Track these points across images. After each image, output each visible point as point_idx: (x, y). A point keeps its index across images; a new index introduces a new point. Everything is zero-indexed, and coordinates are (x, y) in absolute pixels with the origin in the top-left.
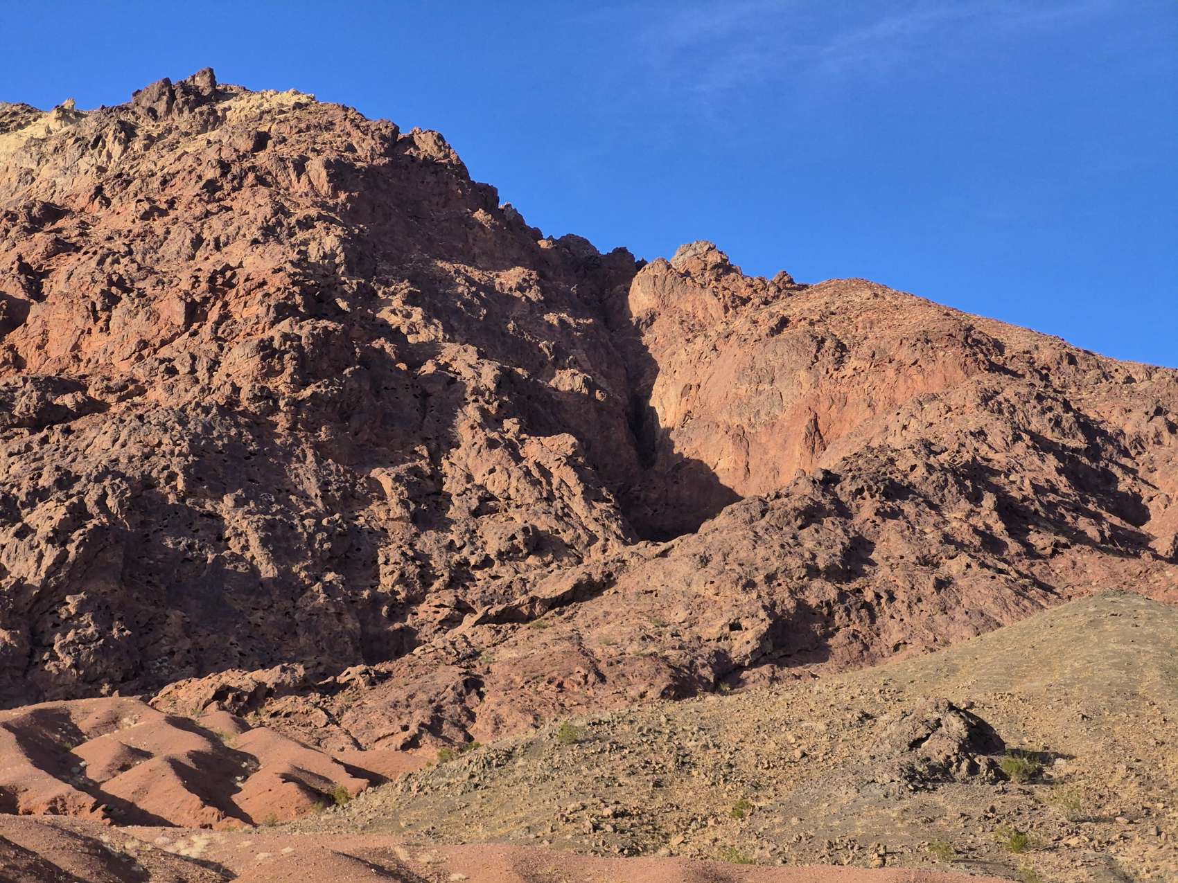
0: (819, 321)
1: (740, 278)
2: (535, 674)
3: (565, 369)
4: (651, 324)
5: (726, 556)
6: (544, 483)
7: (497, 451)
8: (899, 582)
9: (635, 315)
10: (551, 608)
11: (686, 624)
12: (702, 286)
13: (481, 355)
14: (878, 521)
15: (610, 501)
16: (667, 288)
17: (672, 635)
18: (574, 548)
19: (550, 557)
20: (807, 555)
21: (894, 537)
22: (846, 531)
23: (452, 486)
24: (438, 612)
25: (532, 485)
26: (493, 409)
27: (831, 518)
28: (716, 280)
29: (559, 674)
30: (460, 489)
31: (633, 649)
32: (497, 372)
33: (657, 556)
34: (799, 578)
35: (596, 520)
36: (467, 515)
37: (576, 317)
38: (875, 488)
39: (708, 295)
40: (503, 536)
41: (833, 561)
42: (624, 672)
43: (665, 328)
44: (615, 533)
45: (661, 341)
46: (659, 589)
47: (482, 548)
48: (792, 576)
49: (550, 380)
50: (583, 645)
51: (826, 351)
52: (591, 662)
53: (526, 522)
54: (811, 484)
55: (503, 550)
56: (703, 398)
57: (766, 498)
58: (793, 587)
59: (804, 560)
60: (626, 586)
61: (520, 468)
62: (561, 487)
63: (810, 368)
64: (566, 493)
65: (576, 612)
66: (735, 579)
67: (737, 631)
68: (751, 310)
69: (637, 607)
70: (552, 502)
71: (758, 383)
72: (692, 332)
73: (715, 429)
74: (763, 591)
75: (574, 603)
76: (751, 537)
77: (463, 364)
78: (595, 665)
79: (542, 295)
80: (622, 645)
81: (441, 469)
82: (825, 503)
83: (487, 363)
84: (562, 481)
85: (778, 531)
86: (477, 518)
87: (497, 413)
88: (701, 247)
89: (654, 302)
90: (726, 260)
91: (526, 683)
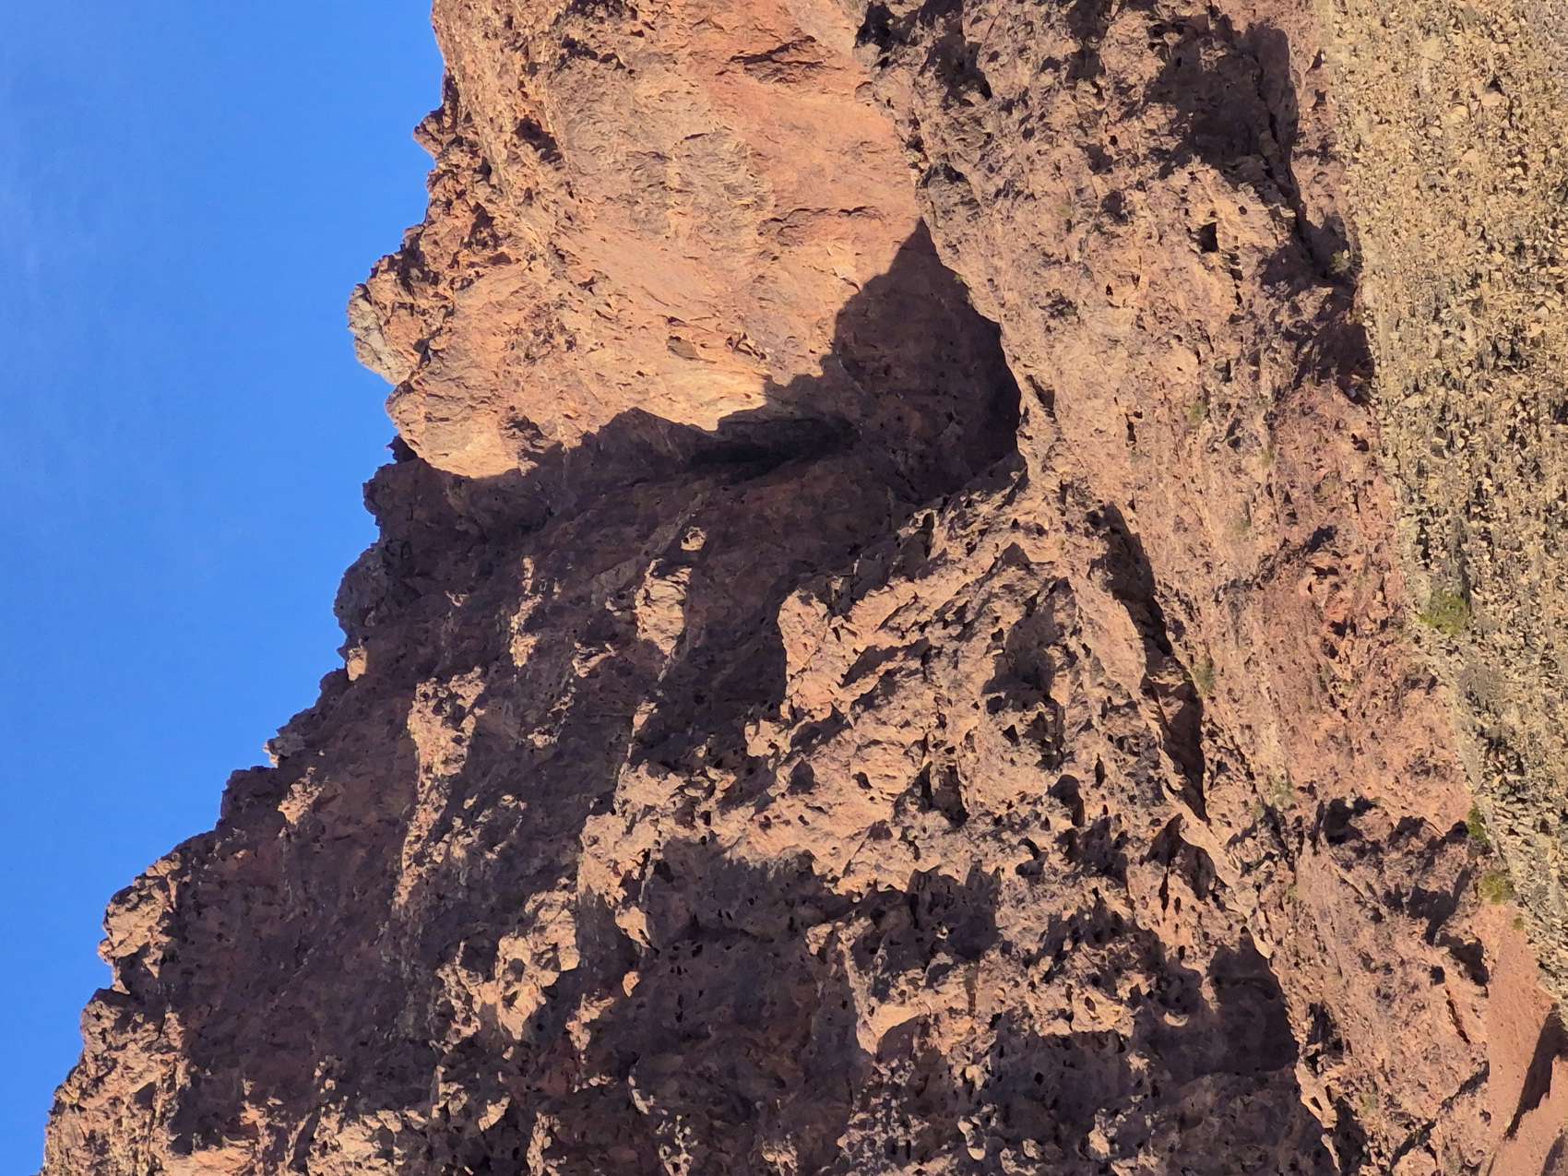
0: (527, 53)
1: (431, 230)
2: (1316, 686)
3: (633, 621)
4: (534, 426)
5: (1049, 261)
6: (891, 666)
7: (819, 771)
9: (513, 464)
10: (1166, 648)
11: (1203, 348)
12: (450, 313)
13: (605, 805)
15: (928, 519)
16: (454, 391)
17: (1228, 379)
19: (1055, 653)
20: (1047, 79)
23: (897, 872)
24: (1178, 901)
25: (893, 693)
26: (724, 780)
27: (965, 26)
28: (435, 282)
29: (1315, 632)
30: (903, 852)
31: (1256, 466)
32: (643, 769)
33: (1051, 414)
34: (1099, 95)
35: (971, 549)
36: (960, 839)
37: (517, 595)
39: (469, 302)
40: (1008, 757)
41: (1061, 20)
42: (1310, 488)
43: (543, 396)
44: (1000, 507)
45: (572, 404)
46: (1124, 410)
47: (1035, 803)
48: (1095, 112)
49: (661, 652)
50: (1251, 578)
51: (593, 36)
52: (1288, 561)
53: (976, 706)
54: (889, 70)
55: (1039, 758)
56: (699, 310)
57: (922, 171)
58: (1119, 109)
59: (1057, 86)
60: (1117, 482)
61: (856, 719)
62: (898, 629)
63: (631, 72)
64: (912, 617)
65: (1177, 594)
66: (1102, 239)
67: (1218, 235)
68: (502, 205)
69: (1165, 459)
70: (931, 648)
71: (664, 188)
72: (551, 336)
73: (767, 284)
74: (1127, 177)
75: (1156, 598)
76: (1008, 203)
77: (626, 846)
78: (1295, 552)
79: (471, 670)
80: (1250, 492)
81: (860, 895)
82: (931, 39)
83: (622, 793)
84: (884, 625)
85: (994, 144)
86: (968, 815)
87: (733, 769)
88: (362, 316)
89: (486, 420)
90: (392, 262)
91: (1335, 706)
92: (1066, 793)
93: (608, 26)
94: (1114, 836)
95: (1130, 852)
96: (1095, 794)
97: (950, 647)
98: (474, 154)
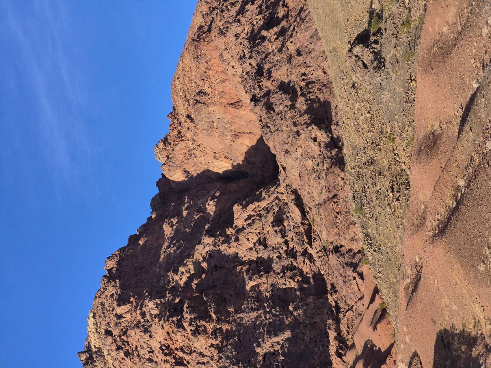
0: (188, 102)
1: (169, 135)
2: (333, 223)
3: (206, 208)
4: (188, 172)
5: (285, 143)
6: (254, 218)
7: (240, 237)
8: (298, 71)
9: (184, 179)
10: (305, 216)
11: (314, 160)
12: (173, 150)
13: (200, 243)
14: (272, 79)
15: (262, 191)
16: (173, 165)
17: (318, 166)
18: (281, 206)
19: (285, 216)
20: (286, 109)
21: (279, 73)
22: (276, 93)
23: (254, 257)
24: (306, 263)
25: (254, 223)
26: (222, 239)
27: (271, 99)
28: (170, 144)
29: (333, 214)
30: (255, 253)
31: (323, 183)
32: (207, 236)
33: (285, 172)
34: (295, 112)
35: (269, 197)
36: (266, 250)
37: (185, 203)
38: (258, 80)
39: (176, 148)
40: (275, 236)
41: (288, 98)
42: (333, 187)
43: (190, 166)
44: (275, 189)
45: (195, 168)
46: (298, 171)
47: (280, 244)
48: (294, 115)
49: (211, 214)
50: (322, 203)
51: (201, 99)
52: (329, 200)
53: (270, 226)
54: (256, 107)
55: (281, 236)
56: (219, 151)
57: (262, 126)
58: (299, 115)
60: (297, 185)
61: (247, 228)
62: (255, 211)
63: (208, 106)
64: (258, 209)
65: (308, 206)
66: (295, 139)
67: (317, 139)
68: (183, 130)
69: (306, 181)
70: (261, 215)
71: (214, 128)
72: (192, 155)
73: (232, 146)
74: (300, 128)
75: (304, 206)
76: (278, 132)
77: (203, 251)
78: (330, 198)
79: (175, 217)
80: (322, 187)
81: (247, 261)
82: (264, 101)
83: (203, 241)
84: (253, 210)
85: (275, 121)
86: (268, 246)
87: (224, 237)
88: (156, 150)
89: (179, 170)
90: (162, 140)
91: (337, 227)
92: (286, 243)
93: (204, 97)
94: (295, 251)
95: (298, 254)
96: (292, 243)
97: (265, 215)
98: (178, 121)
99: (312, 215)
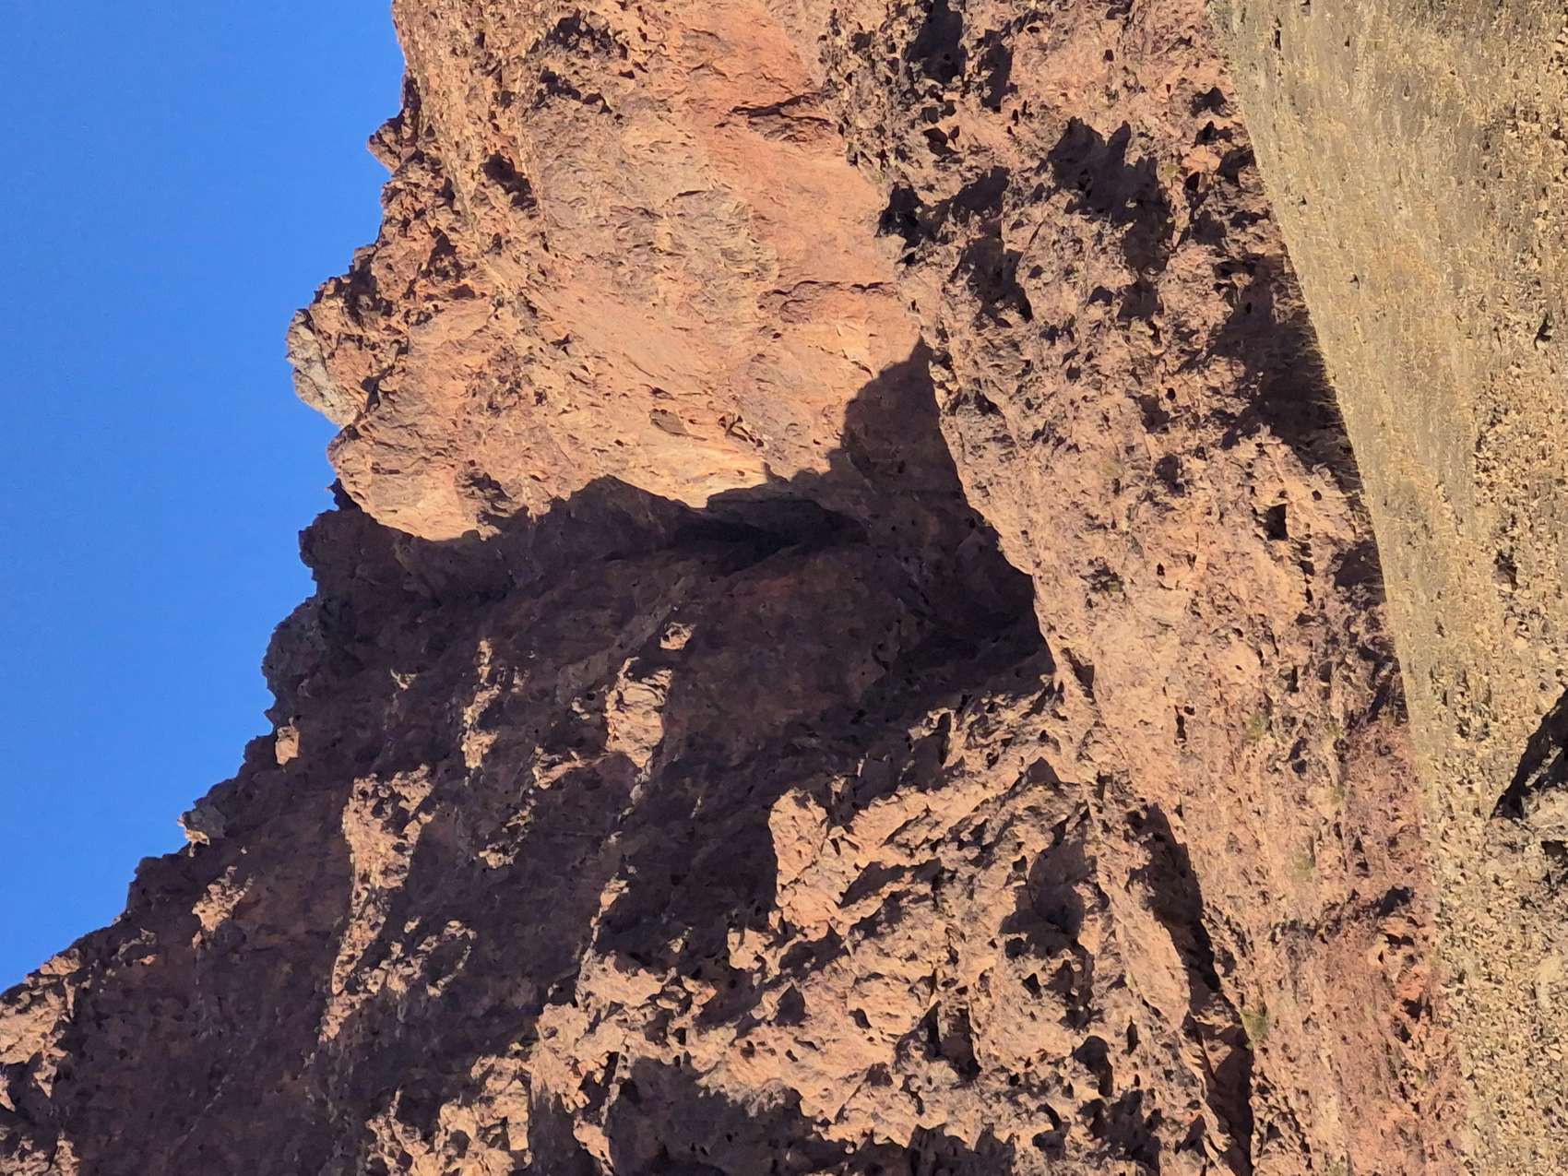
0: (499, 79)
1: (382, 253)
2: (1384, 1069)
3: (604, 724)
4: (496, 485)
5: (1093, 524)
6: (896, 887)
7: (811, 1000)
8: (1172, 77)
9: (472, 526)
10: (1214, 983)
11: (1266, 649)
12: (403, 351)
13: (566, 995)
14: (1012, 104)
15: (945, 720)
16: (406, 440)
17: (1293, 689)
18: (1062, 825)
19: (1084, 891)
20: (1097, 312)
21: (1056, 68)
22: (1039, 195)
23: (897, 1126)
25: (899, 920)
26: (704, 994)
27: (1005, 229)
28: (388, 312)
29: (1386, 1010)
30: (905, 1106)
31: (1324, 801)
32: (609, 962)
33: (1089, 694)
34: (1155, 338)
35: (992, 761)
36: (970, 1095)
37: (469, 687)
38: (930, 102)
39: (425, 339)
40: (1027, 1010)
41: (1114, 244)
42: (1384, 839)
43: (507, 452)
44: (1027, 715)
45: (540, 464)
46: (1173, 702)
47: (1056, 1064)
48: (1151, 356)
49: (633, 765)
50: (1313, 924)
51: (576, 73)
52: (1357, 918)
53: (993, 944)
54: (915, 268)
55: (1063, 1013)
56: (688, 385)
57: (949, 393)
58: (1178, 358)
59: (1108, 323)
60: (1163, 782)
61: (855, 947)
62: (906, 845)
63: (619, 117)
64: (921, 833)
65: (1228, 922)
66: (1154, 511)
67: (1287, 521)
68: (467, 235)
69: (1219, 767)
70: (943, 870)
71: (653, 250)
72: (518, 385)
73: (767, 363)
74: (1186, 439)
75: (1203, 921)
76: (1047, 451)
77: (588, 1046)
78: (1365, 909)
79: (416, 768)
80: (1316, 828)
81: (854, 1145)
82: (964, 239)
83: (585, 984)
84: (890, 840)
85: (1033, 375)
86: (980, 1069)
87: (712, 981)
88: (304, 346)
89: (441, 475)
90: (340, 287)
91: (1405, 1097)
92: (1093, 1056)
93: (593, 62)
94: (1146, 1114)
95: (1163, 1135)
96: (1127, 1062)
97: (964, 872)
98: (437, 173)
99: (1257, 983)
